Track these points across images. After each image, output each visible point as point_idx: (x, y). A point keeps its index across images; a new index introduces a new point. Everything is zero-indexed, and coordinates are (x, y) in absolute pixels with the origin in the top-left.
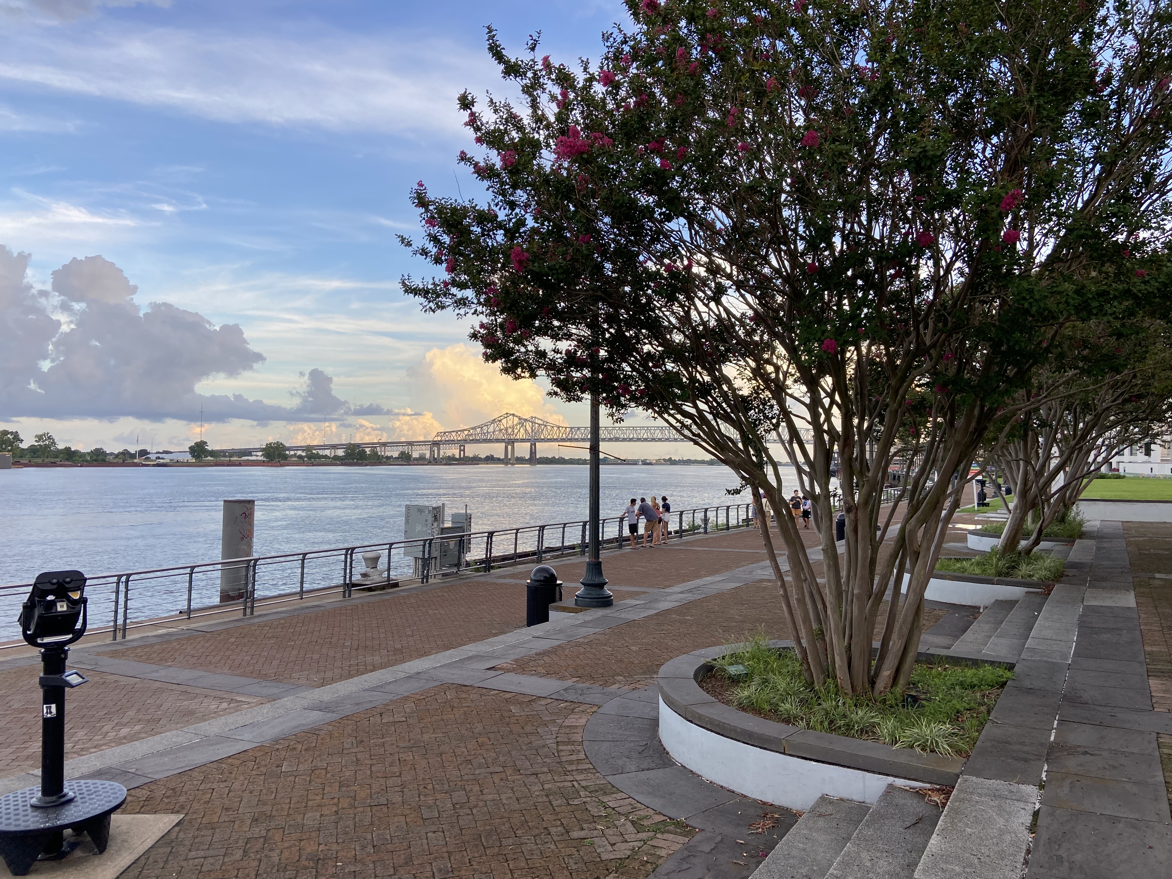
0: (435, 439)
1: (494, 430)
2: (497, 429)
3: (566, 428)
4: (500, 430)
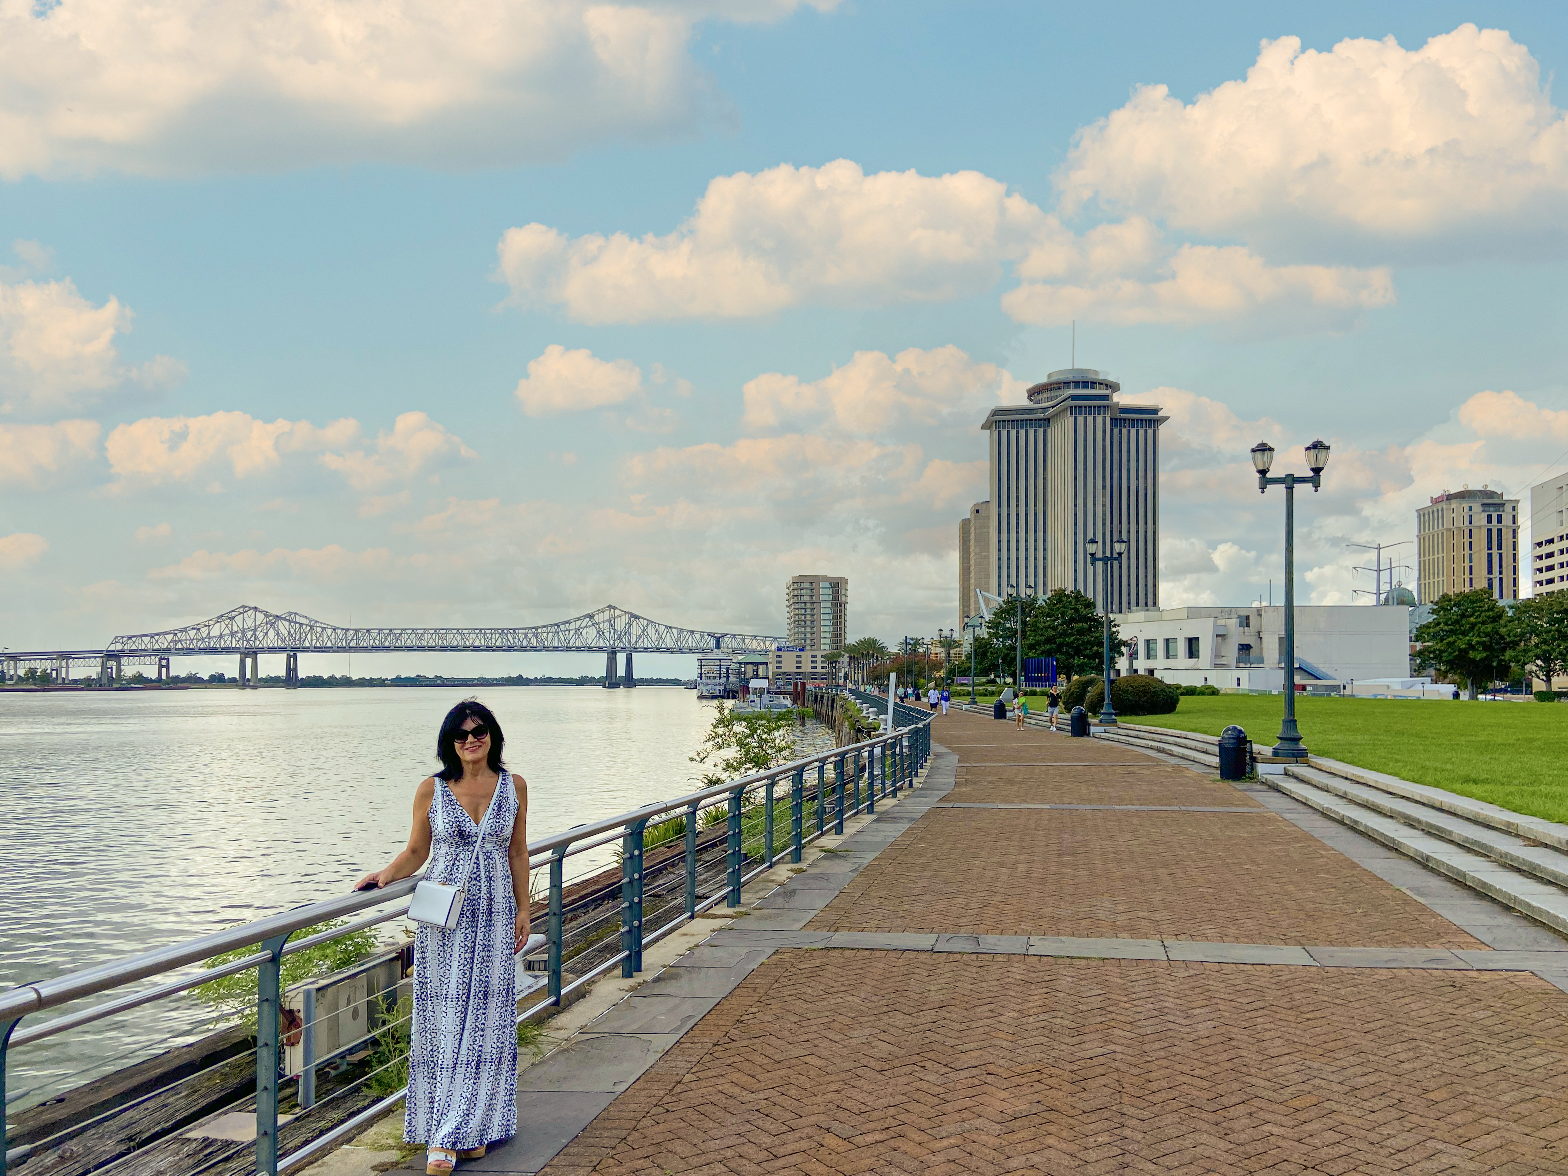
0: (112, 648)
1: (221, 634)
2: (227, 631)
3: (348, 630)
4: (232, 634)
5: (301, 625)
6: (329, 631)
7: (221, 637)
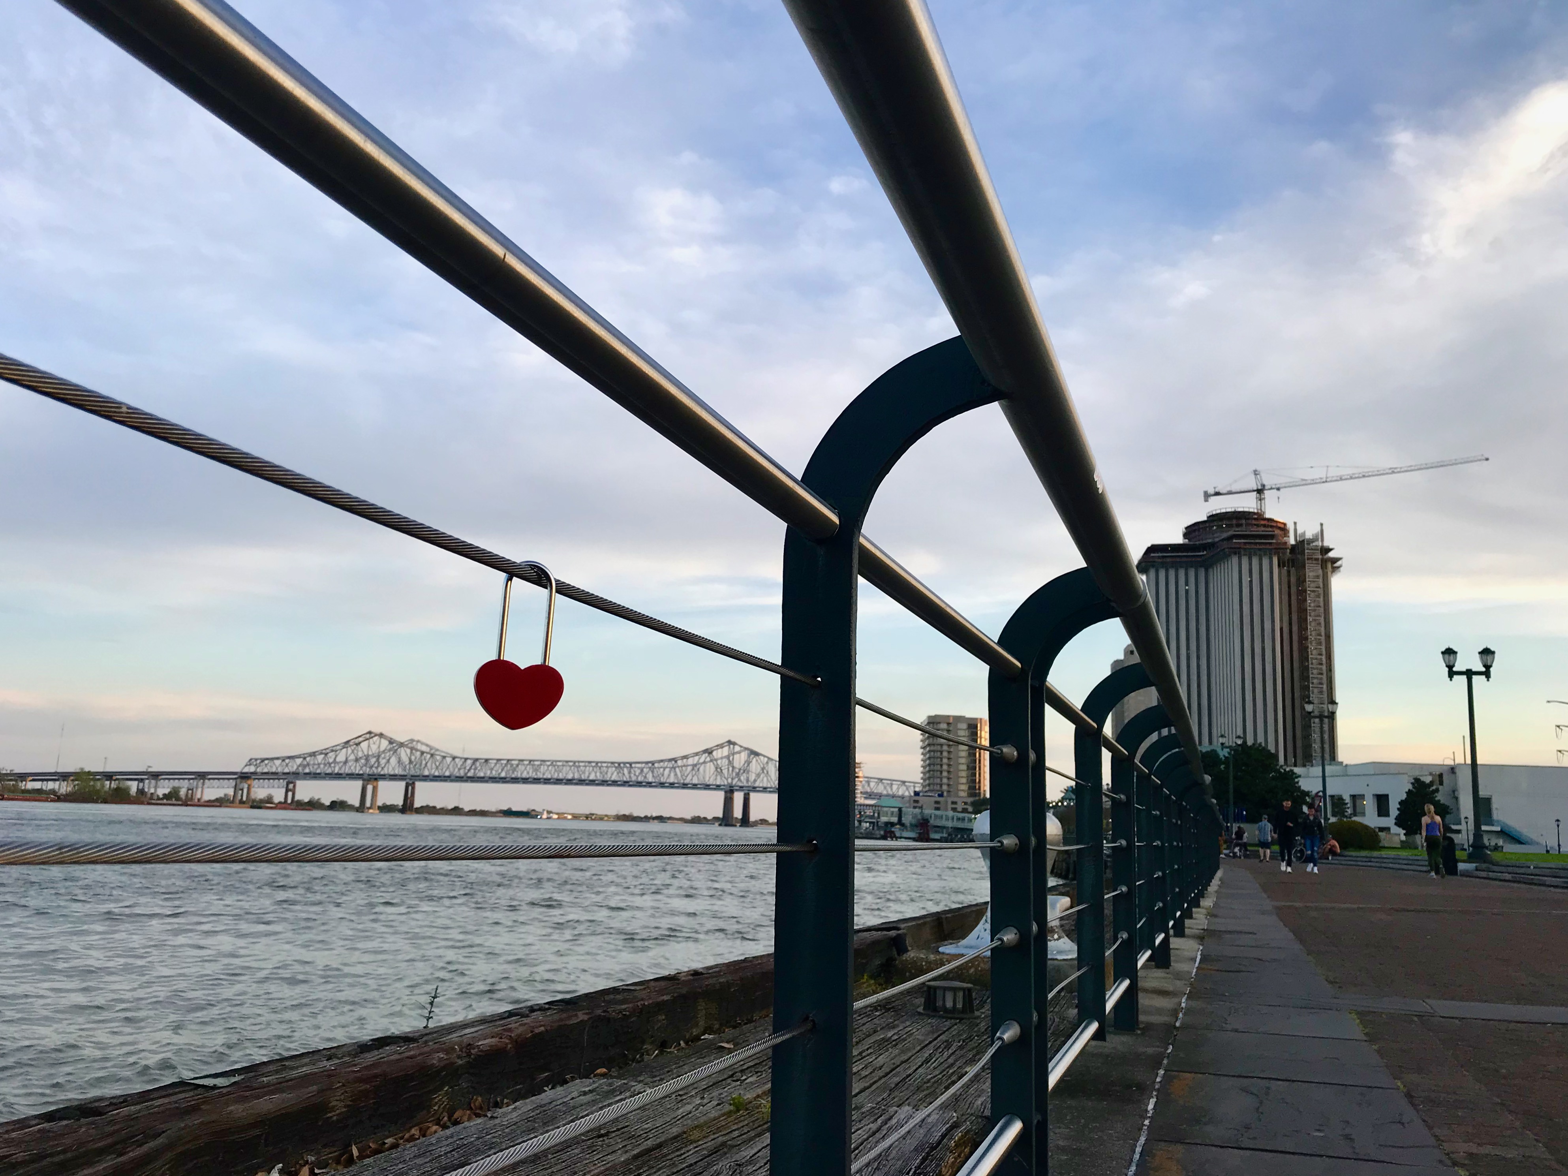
0: (246, 770)
1: (347, 759)
2: (352, 757)
3: (466, 759)
4: (357, 760)
5: (422, 753)
6: (449, 760)
7: (346, 762)
